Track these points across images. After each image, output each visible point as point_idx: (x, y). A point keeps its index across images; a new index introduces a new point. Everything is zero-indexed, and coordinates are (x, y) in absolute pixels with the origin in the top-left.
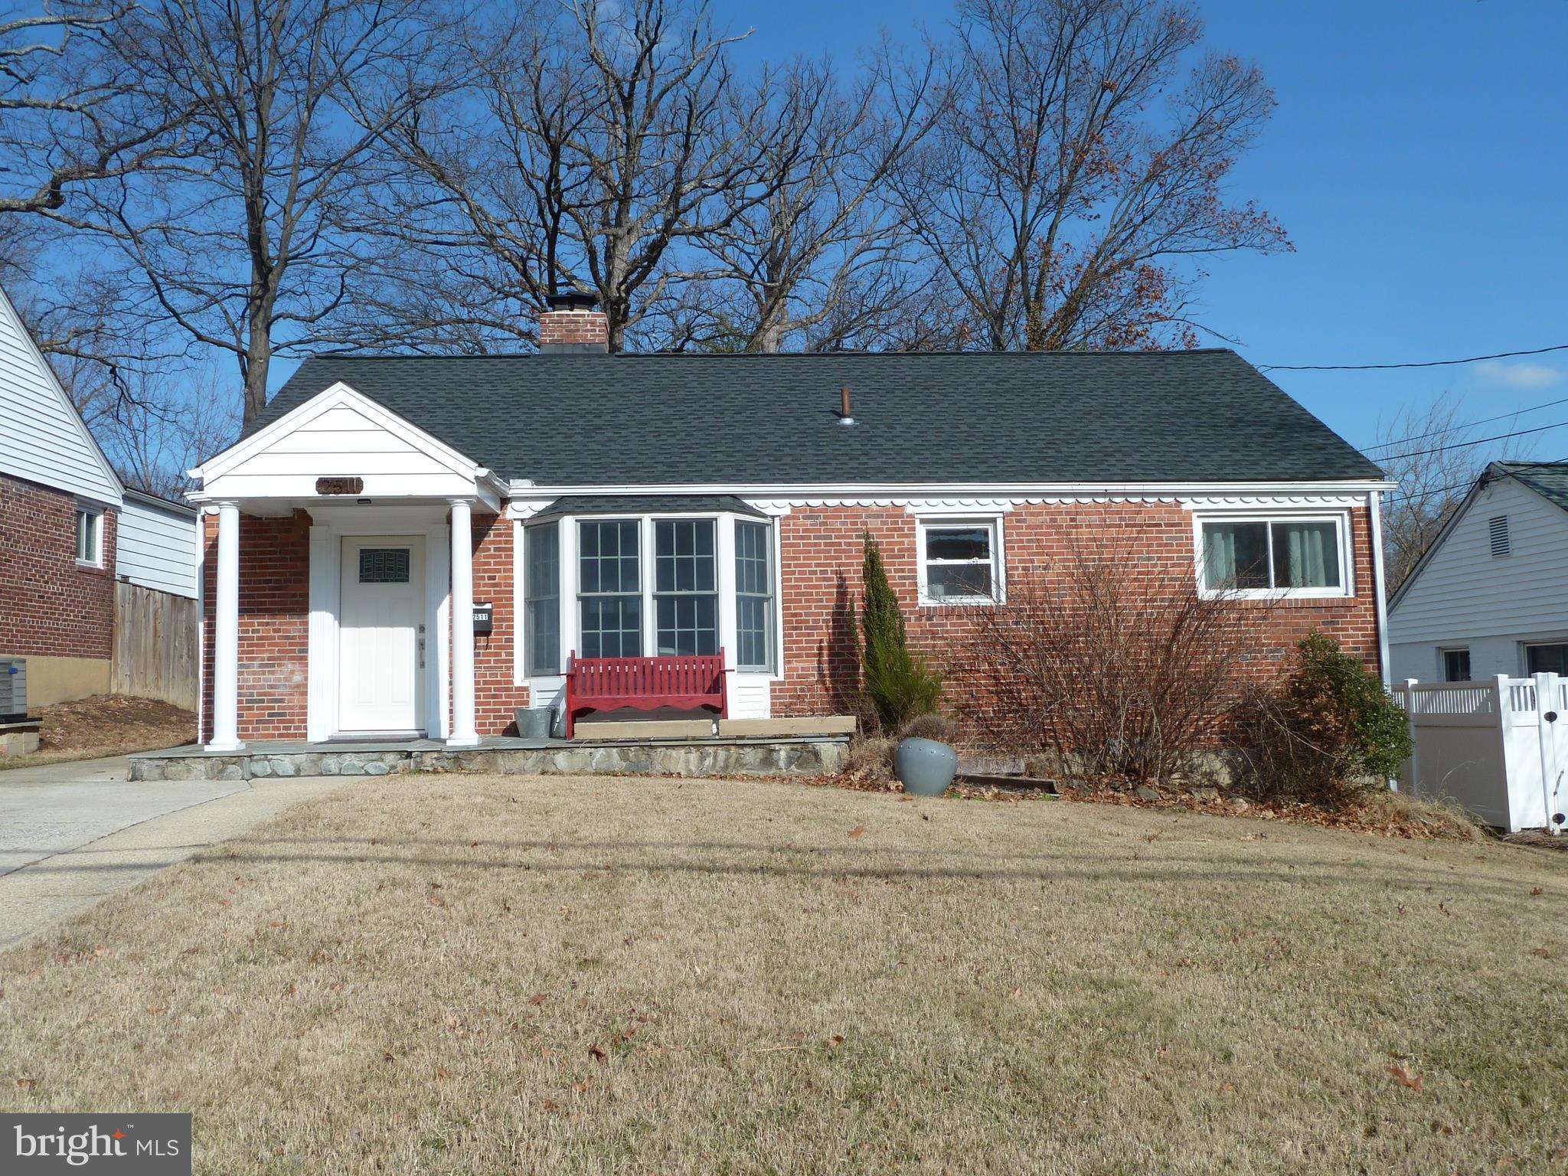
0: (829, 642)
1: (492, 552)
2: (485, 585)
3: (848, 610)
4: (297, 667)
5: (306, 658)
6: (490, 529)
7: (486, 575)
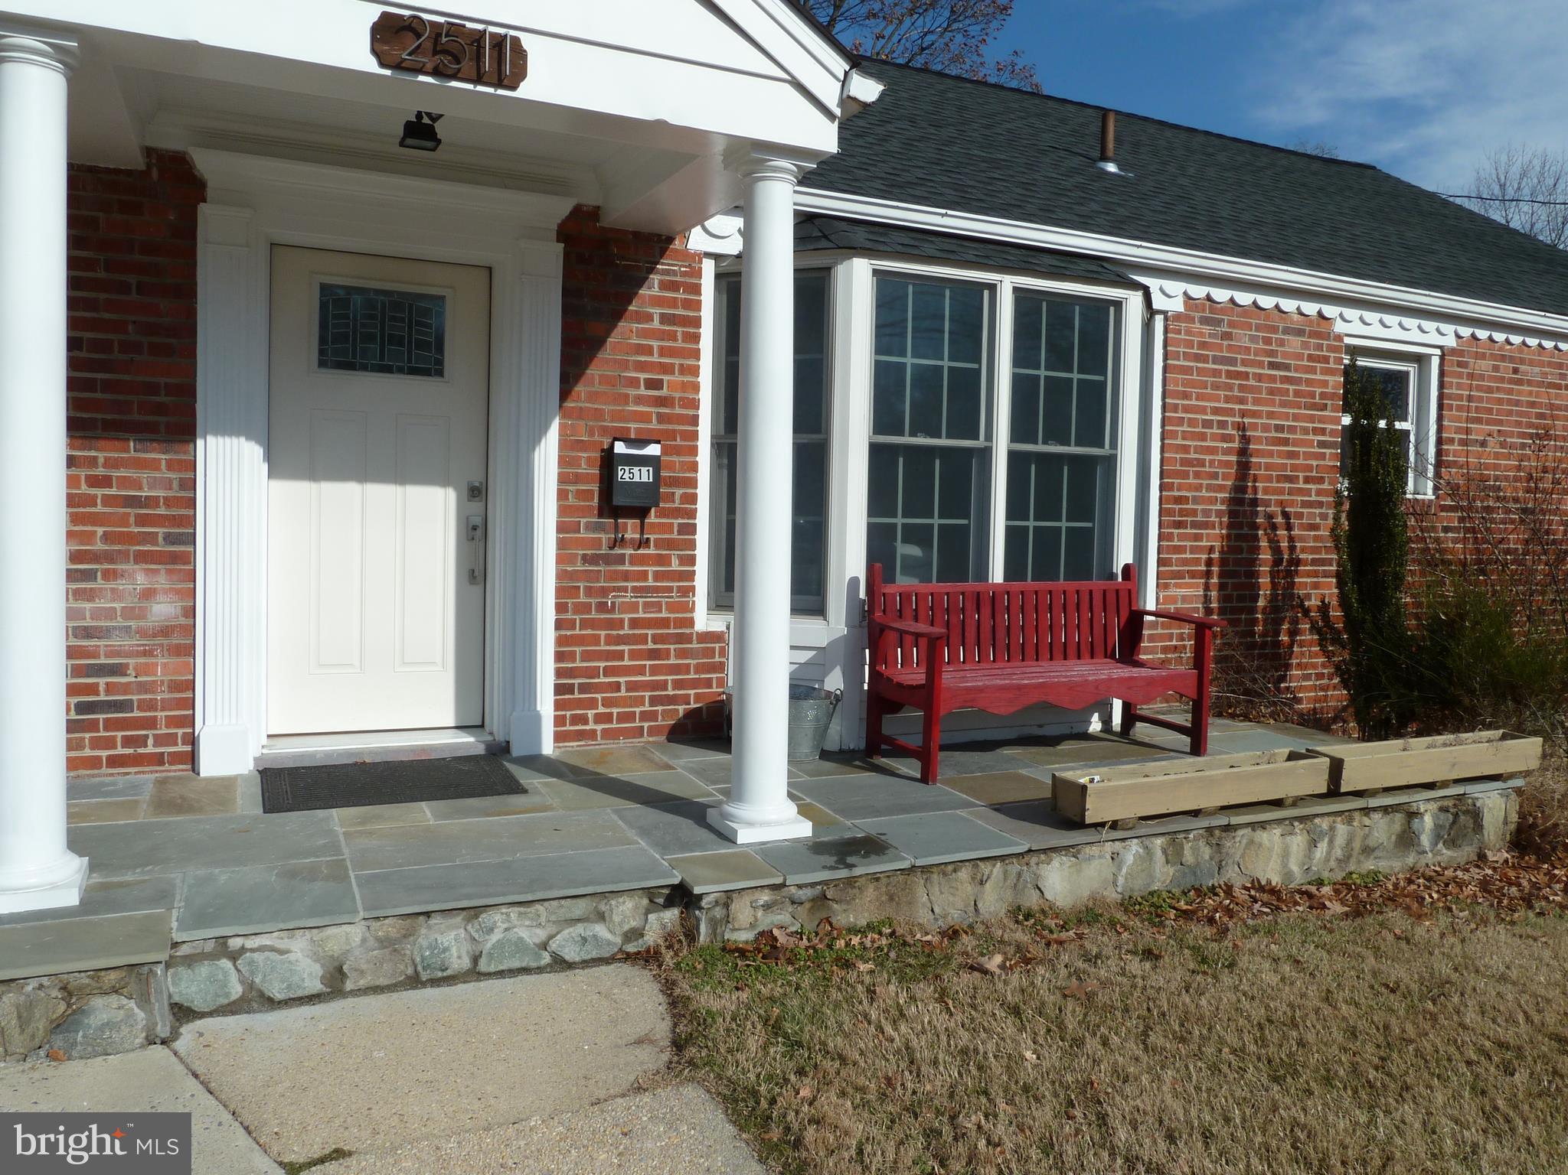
0: (1222, 552)
1: (656, 324)
2: (639, 400)
3: (1249, 496)
4: (162, 581)
5: (189, 559)
6: (651, 270)
7: (643, 376)
